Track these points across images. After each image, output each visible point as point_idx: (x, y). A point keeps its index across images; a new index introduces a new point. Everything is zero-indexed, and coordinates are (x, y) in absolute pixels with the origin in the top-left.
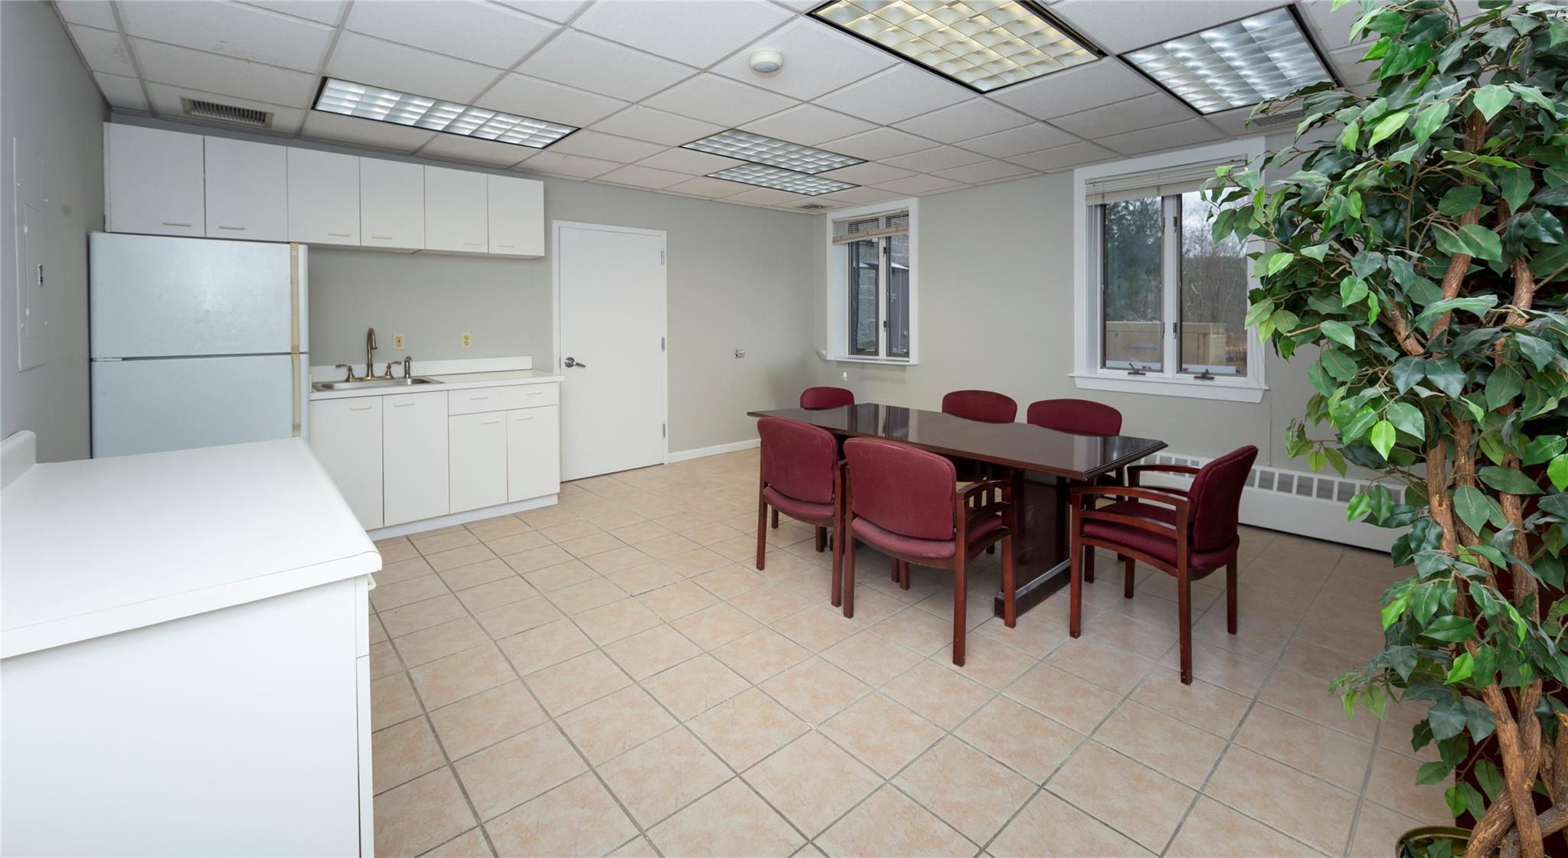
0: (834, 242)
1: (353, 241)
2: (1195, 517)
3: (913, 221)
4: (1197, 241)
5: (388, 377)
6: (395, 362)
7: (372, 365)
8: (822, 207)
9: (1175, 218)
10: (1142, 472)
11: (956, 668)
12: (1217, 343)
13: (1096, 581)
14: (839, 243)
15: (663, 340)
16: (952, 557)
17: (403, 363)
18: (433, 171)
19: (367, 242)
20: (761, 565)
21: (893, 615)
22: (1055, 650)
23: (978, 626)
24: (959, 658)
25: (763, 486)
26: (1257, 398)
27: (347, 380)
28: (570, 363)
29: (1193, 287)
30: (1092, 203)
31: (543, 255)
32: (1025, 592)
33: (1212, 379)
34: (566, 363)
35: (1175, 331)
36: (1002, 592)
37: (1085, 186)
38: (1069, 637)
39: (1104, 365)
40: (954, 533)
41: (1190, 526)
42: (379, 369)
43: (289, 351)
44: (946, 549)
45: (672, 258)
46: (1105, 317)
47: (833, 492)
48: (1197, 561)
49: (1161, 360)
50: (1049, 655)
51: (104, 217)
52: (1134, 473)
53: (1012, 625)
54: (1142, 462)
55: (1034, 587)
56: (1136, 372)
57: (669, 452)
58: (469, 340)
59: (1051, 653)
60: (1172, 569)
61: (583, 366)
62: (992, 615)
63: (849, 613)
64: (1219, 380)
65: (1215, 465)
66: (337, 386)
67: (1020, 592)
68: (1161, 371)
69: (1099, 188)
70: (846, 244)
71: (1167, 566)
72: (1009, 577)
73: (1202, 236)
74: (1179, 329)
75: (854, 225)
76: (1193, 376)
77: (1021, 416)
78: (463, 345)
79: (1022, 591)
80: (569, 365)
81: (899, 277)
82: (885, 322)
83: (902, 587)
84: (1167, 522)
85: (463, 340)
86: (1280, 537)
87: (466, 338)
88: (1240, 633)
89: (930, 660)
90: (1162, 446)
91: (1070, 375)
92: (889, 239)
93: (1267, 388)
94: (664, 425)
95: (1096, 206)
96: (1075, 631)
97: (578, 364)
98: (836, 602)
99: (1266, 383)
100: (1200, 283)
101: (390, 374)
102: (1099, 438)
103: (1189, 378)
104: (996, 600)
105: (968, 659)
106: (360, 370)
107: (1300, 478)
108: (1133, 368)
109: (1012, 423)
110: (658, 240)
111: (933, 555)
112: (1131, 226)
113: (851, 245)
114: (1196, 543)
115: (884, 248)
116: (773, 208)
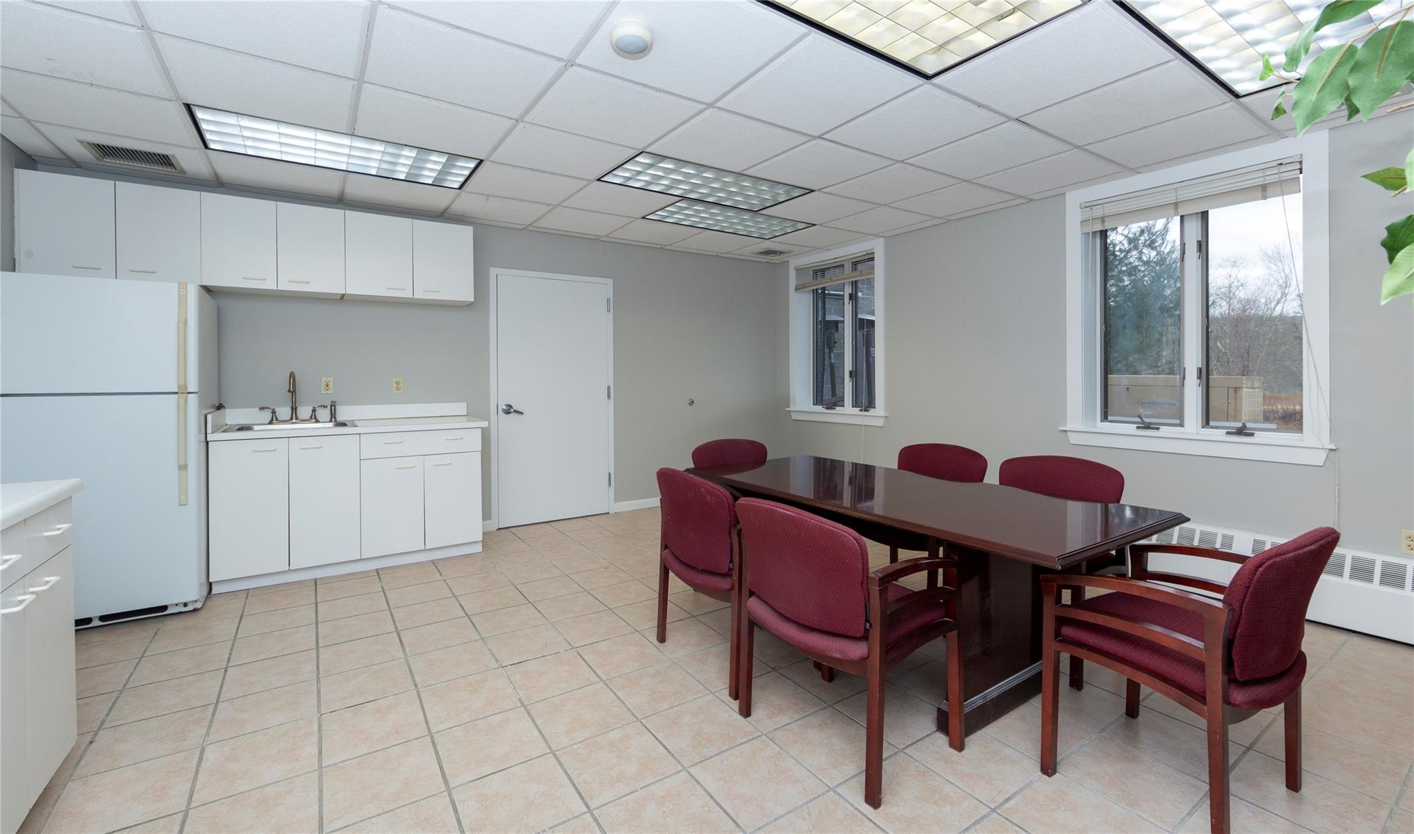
0: (796, 290)
1: (270, 285)
2: (1235, 632)
3: (879, 263)
4: (1223, 297)
5: (314, 420)
6: (319, 406)
7: (296, 408)
8: (781, 253)
9: (1199, 243)
10: (1150, 554)
11: (868, 809)
12: (1251, 398)
13: (1086, 688)
14: (801, 290)
15: (609, 388)
16: (864, 659)
17: (329, 407)
18: (352, 215)
19: (285, 286)
20: (662, 638)
21: (803, 718)
22: (1015, 794)
23: (912, 744)
24: (873, 796)
25: (664, 548)
26: (1319, 458)
27: (271, 423)
28: (508, 410)
29: (1219, 345)
30: (1090, 229)
31: (473, 300)
32: (980, 702)
33: (1252, 435)
34: (503, 410)
35: (1199, 377)
36: (947, 701)
37: (1079, 211)
38: (1040, 773)
39: (1105, 417)
40: (865, 629)
41: (1229, 645)
42: (304, 412)
43: (176, 391)
44: (857, 650)
45: (619, 305)
46: (1107, 370)
47: (731, 561)
48: (1239, 696)
49: (1180, 415)
50: (1007, 801)
51: (14, 260)
52: (1140, 554)
53: (959, 746)
54: (1154, 540)
55: (995, 695)
56: (1148, 427)
57: (615, 502)
58: (401, 386)
59: (1009, 799)
60: (1199, 705)
61: (522, 413)
62: (935, 729)
63: (746, 711)
64: (1260, 437)
65: (1271, 558)
66: (256, 428)
67: (973, 702)
68: (1181, 425)
69: (1098, 212)
70: (810, 291)
71: (1188, 698)
72: (954, 684)
73: (1230, 292)
74: (1205, 374)
75: (820, 272)
76: (1226, 431)
77: (992, 477)
78: (395, 391)
79: (977, 700)
80: (507, 412)
81: (865, 328)
82: (851, 372)
83: (824, 678)
84: (1188, 635)
85: (396, 386)
86: (1355, 639)
87: (398, 383)
88: (1305, 790)
89: (835, 792)
90: (1181, 519)
91: (1061, 428)
92: (855, 284)
93: (1333, 447)
94: (610, 474)
95: (1094, 233)
96: (1049, 766)
97: (516, 412)
98: (735, 694)
99: (1331, 441)
100: (1228, 341)
101: (315, 418)
102: (1099, 505)
103: (1220, 434)
104: (939, 710)
105: (886, 797)
106: (283, 412)
107: (1385, 565)
108: (1143, 422)
109: (980, 483)
110: (603, 288)
111: (838, 656)
112: (1146, 276)
113: (815, 292)
114: (1236, 669)
115: (850, 294)
116: (729, 256)
